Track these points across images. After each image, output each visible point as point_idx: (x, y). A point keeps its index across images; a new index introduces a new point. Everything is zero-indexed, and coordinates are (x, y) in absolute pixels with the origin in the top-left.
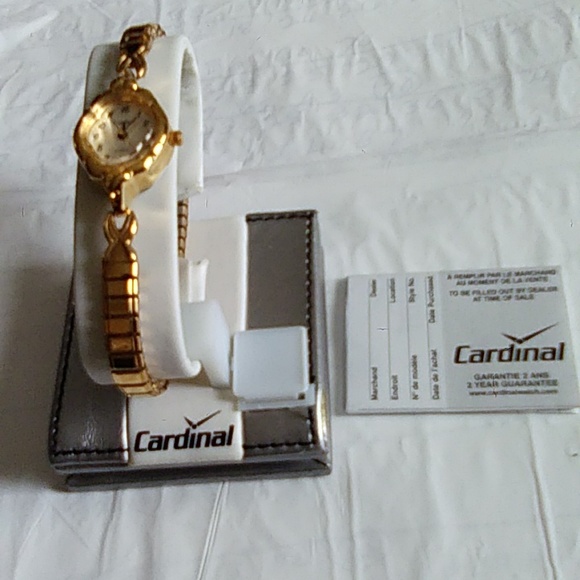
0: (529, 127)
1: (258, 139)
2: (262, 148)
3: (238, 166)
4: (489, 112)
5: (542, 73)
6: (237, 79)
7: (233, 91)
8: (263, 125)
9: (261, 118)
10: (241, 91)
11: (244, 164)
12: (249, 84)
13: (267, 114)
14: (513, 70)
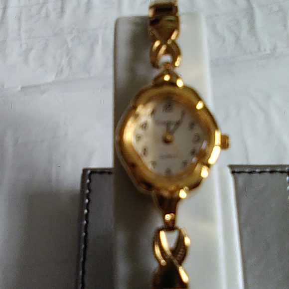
0: (268, 52)
1: (67, 55)
2: (69, 63)
3: (51, 78)
4: (238, 39)
5: (276, 8)
6: (50, 6)
7: (47, 16)
8: (70, 45)
9: (69, 38)
10: (53, 16)
11: (56, 76)
12: (59, 10)
13: (73, 35)
14: (254, 5)
